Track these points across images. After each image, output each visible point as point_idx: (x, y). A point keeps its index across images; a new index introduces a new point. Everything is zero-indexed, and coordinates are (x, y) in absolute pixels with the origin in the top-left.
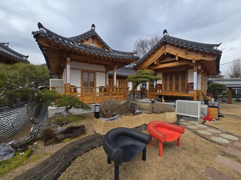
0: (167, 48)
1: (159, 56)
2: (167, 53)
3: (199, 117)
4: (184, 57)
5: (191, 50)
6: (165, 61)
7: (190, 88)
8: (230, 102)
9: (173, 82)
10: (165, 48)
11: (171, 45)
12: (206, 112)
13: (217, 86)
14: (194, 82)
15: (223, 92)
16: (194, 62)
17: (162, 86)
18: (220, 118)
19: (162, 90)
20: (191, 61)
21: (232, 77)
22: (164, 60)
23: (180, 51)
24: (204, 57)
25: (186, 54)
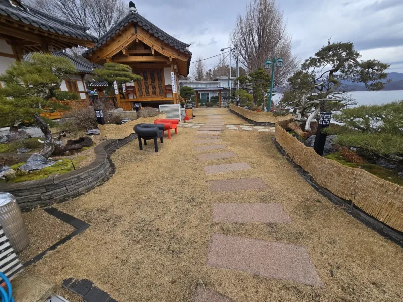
0: (138, 33)
1: (128, 42)
2: (139, 40)
3: (180, 119)
4: (161, 52)
5: (167, 45)
6: (137, 52)
7: (168, 91)
8: (197, 107)
9: (149, 83)
10: (136, 32)
11: (143, 29)
12: (185, 114)
13: (188, 90)
14: (173, 84)
15: (192, 96)
16: (171, 60)
17: (135, 89)
18: (194, 118)
19: (135, 94)
20: (168, 58)
21: (197, 79)
22: (134, 51)
23: (156, 42)
24: (179, 56)
25: (163, 49)
